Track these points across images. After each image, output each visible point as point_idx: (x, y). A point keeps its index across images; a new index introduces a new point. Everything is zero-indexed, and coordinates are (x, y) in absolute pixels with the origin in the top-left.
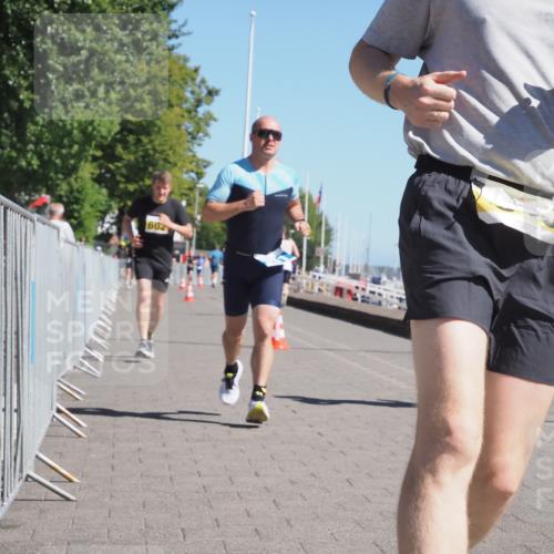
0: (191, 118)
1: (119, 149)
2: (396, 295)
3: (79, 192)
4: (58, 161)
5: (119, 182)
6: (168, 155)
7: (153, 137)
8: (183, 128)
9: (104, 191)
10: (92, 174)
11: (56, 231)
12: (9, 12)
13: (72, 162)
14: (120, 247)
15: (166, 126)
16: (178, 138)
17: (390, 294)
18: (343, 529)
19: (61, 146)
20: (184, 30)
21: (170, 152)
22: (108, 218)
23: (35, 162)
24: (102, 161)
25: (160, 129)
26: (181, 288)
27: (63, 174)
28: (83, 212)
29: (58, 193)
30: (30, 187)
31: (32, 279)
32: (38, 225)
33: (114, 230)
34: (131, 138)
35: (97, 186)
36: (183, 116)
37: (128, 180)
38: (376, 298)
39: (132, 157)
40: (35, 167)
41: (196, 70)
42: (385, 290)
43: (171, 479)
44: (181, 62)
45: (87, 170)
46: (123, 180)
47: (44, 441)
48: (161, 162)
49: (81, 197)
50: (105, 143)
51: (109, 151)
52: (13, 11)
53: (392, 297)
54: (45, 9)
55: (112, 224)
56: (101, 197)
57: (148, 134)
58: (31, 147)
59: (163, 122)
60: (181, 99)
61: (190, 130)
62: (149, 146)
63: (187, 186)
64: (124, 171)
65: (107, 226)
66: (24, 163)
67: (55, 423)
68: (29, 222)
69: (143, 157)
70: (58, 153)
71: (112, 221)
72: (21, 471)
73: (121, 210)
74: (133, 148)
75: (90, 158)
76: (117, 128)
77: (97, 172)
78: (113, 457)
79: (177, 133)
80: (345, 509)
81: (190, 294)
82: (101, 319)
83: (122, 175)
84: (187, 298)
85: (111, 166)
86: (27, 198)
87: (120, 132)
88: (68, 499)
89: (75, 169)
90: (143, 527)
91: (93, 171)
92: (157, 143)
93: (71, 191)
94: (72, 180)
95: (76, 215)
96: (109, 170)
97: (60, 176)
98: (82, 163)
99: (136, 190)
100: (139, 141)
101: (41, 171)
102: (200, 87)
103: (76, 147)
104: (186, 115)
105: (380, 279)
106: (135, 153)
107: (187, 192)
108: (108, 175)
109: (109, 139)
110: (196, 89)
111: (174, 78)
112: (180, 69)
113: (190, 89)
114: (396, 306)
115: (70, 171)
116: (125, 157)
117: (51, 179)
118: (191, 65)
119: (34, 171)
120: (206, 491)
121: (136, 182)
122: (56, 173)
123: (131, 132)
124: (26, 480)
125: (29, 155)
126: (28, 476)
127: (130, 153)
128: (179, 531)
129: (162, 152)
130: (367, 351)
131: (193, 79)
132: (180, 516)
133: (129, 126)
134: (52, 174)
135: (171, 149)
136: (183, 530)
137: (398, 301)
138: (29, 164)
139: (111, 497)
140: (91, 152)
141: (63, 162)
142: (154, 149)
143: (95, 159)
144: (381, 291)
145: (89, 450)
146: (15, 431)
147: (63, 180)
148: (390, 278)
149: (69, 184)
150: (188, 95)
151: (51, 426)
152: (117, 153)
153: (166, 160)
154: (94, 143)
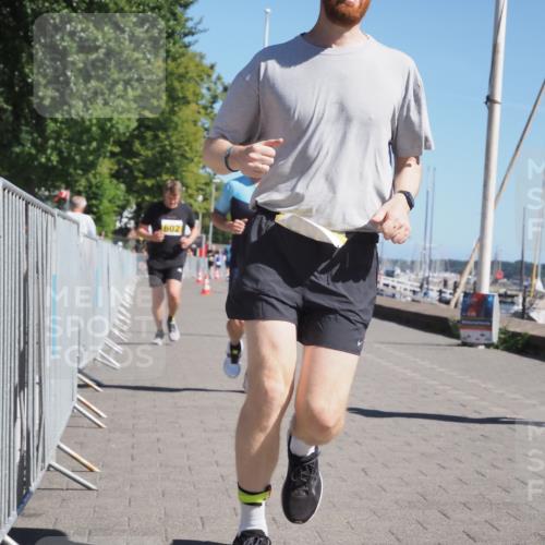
0: (207, 114)
1: (137, 145)
2: (409, 288)
3: (97, 187)
4: (77, 157)
5: (137, 178)
6: (185, 151)
7: (170, 133)
8: (200, 124)
9: (123, 186)
10: (111, 169)
11: (76, 226)
12: (29, 11)
13: (91, 158)
14: (138, 241)
15: (183, 122)
16: (195, 134)
17: (403, 286)
18: (358, 517)
19: (80, 143)
20: (200, 27)
21: (187, 148)
22: (126, 214)
23: (55, 158)
24: (120, 157)
25: (177, 124)
26: (198, 281)
27: (82, 170)
28: (101, 207)
29: (77, 189)
30: (49, 183)
31: (54, 273)
32: (59, 220)
33: (132, 224)
34: (149, 134)
35: (115, 181)
36: (199, 113)
37: (146, 175)
38: (389, 291)
39: (149, 153)
40: (55, 163)
41: (212, 67)
42: (399, 282)
43: (189, 468)
44: (198, 59)
45: (105, 166)
46: (140, 175)
47: (65, 432)
48: (178, 158)
49: (100, 193)
50: (123, 139)
51: (127, 147)
52: (32, 9)
53: (405, 289)
54: (64, 8)
55: (130, 219)
56: (119, 193)
57: (165, 130)
58: (51, 142)
59: (179, 118)
60: (198, 95)
61: (206, 126)
62: (167, 143)
63: (203, 181)
64: (142, 167)
65: (125, 220)
66: (43, 160)
67: (76, 414)
68: (50, 217)
69: (161, 153)
70: (77, 149)
71: (130, 216)
72: (43, 461)
73: (138, 205)
74: (150, 144)
75: (108, 154)
76: (134, 125)
77: (116, 167)
78: (133, 447)
79: (193, 129)
80: (361, 499)
81: (207, 287)
82: (120, 312)
83: (140, 171)
84: (204, 292)
85: (129, 162)
86: (47, 193)
87: (138, 128)
88: (89, 489)
89: (93, 165)
90: (163, 516)
91: (111, 166)
92: (174, 139)
93: (90, 187)
94: (90, 176)
95: (95, 210)
96: (127, 166)
97: (80, 172)
98: (101, 159)
99: (153, 186)
100: (156, 137)
101: (60, 167)
102: (215, 83)
103: (94, 144)
104: (202, 111)
105: (393, 272)
106: (153, 149)
107: (204, 187)
108: (126, 171)
109: (128, 134)
110: (212, 86)
111: (190, 75)
112: (197, 66)
113: (206, 86)
114: (409, 299)
115: (89, 167)
116: (142, 152)
117: (70, 175)
118: (207, 62)
119: (54, 168)
120: (224, 480)
121: (154, 177)
122: (75, 169)
123: (148, 128)
124: (48, 470)
125: (49, 151)
126: (50, 466)
127: (147, 149)
128: (198, 520)
129: (179, 147)
130: (383, 343)
131: (209, 76)
132: (198, 505)
133: (146, 122)
134: (71, 170)
135: (187, 145)
136: (201, 518)
137: (411, 294)
138: (49, 159)
139: (131, 486)
140: (109, 148)
141: (82, 158)
142: (171, 145)
143: (113, 155)
144: (395, 284)
145: (109, 440)
146: (37, 422)
147: (82, 175)
148: (403, 270)
149: (88, 180)
150: (204, 91)
151: (72, 416)
152: (135, 149)
153: (183, 156)
154: (112, 139)
